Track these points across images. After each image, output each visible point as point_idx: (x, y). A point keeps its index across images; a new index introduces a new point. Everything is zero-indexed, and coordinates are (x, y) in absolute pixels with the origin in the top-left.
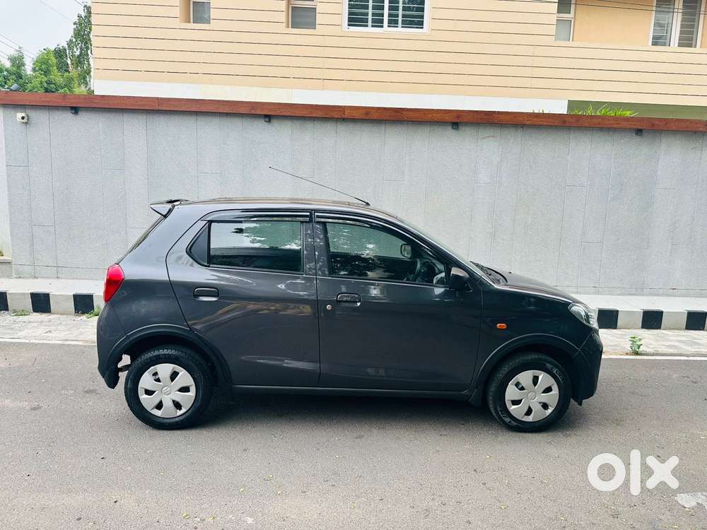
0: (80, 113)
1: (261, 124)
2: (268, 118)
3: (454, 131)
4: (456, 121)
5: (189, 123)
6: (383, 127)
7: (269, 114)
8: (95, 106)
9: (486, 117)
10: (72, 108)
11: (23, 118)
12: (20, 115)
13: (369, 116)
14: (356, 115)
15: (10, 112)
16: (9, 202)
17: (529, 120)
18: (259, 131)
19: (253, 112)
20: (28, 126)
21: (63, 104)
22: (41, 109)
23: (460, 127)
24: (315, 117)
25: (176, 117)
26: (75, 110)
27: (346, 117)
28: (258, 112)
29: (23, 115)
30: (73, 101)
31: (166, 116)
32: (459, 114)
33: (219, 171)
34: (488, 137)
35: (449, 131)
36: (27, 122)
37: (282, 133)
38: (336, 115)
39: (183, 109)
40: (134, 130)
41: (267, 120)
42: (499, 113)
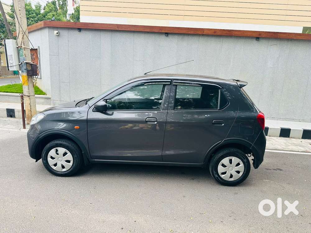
0: (82, 31)
1: (163, 37)
2: (167, 34)
3: (256, 41)
4: (258, 36)
5: (130, 37)
6: (222, 39)
7: (168, 32)
8: (89, 28)
9: (274, 35)
10: (78, 29)
11: (57, 33)
12: (56, 32)
13: (216, 33)
14: (210, 33)
15: (51, 30)
16: (50, 72)
17: (295, 37)
18: (163, 41)
19: (160, 31)
20: (59, 37)
21: (75, 27)
22: (64, 29)
23: (260, 40)
24: (189, 34)
25: (125, 33)
26: (80, 30)
27: (205, 33)
28: (163, 31)
29: (57, 32)
30: (79, 25)
31: (120, 33)
32: (260, 33)
33: (143, 60)
34: (274, 45)
35: (254, 42)
36: (58, 35)
37: (173, 42)
38: (199, 33)
39: (128, 30)
40: (105, 39)
41: (167, 35)
42: (280, 33)
